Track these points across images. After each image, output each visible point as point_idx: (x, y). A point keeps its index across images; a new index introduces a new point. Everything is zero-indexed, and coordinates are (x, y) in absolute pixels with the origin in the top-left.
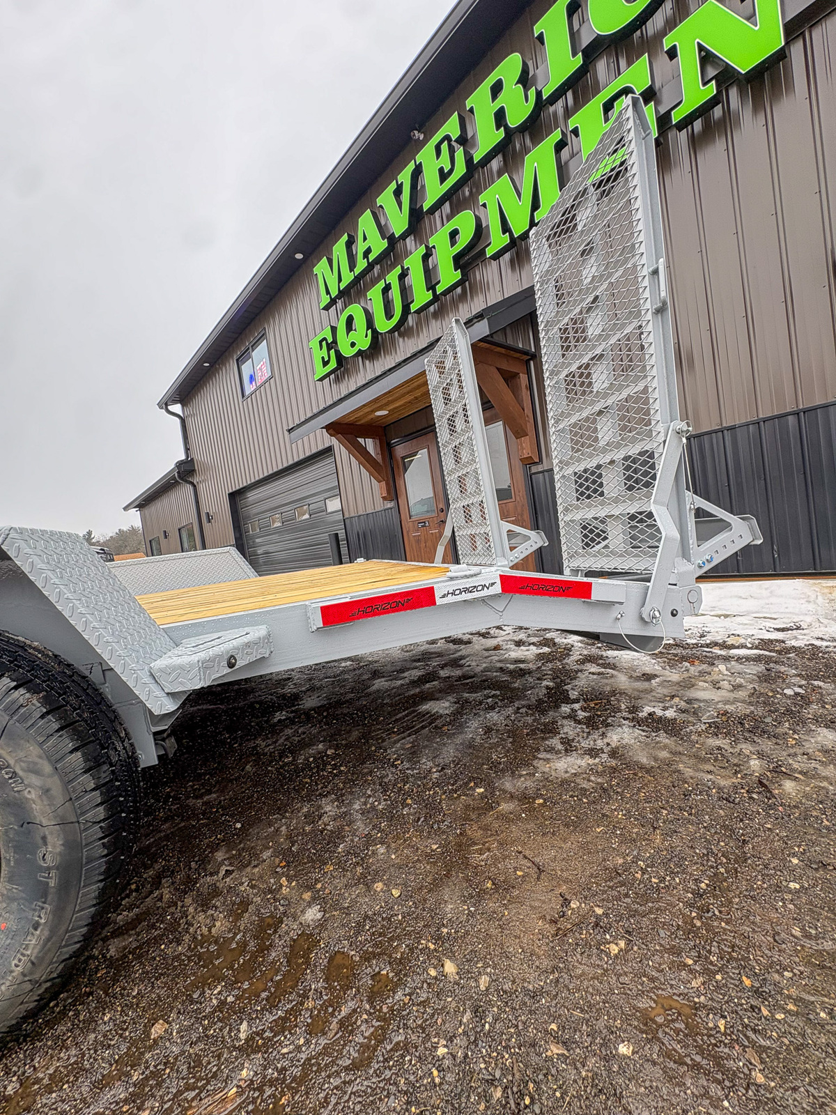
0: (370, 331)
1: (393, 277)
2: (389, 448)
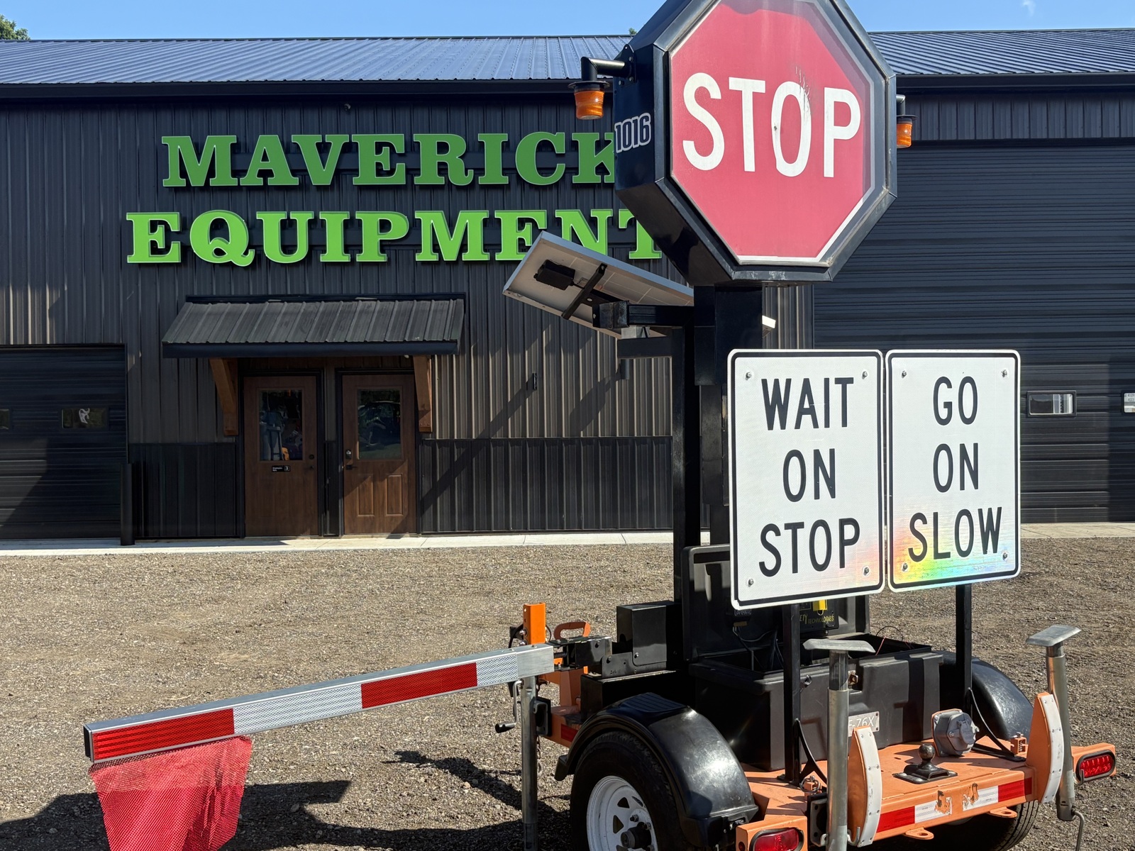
0: (252, 253)
1: (302, 219)
2: (242, 376)
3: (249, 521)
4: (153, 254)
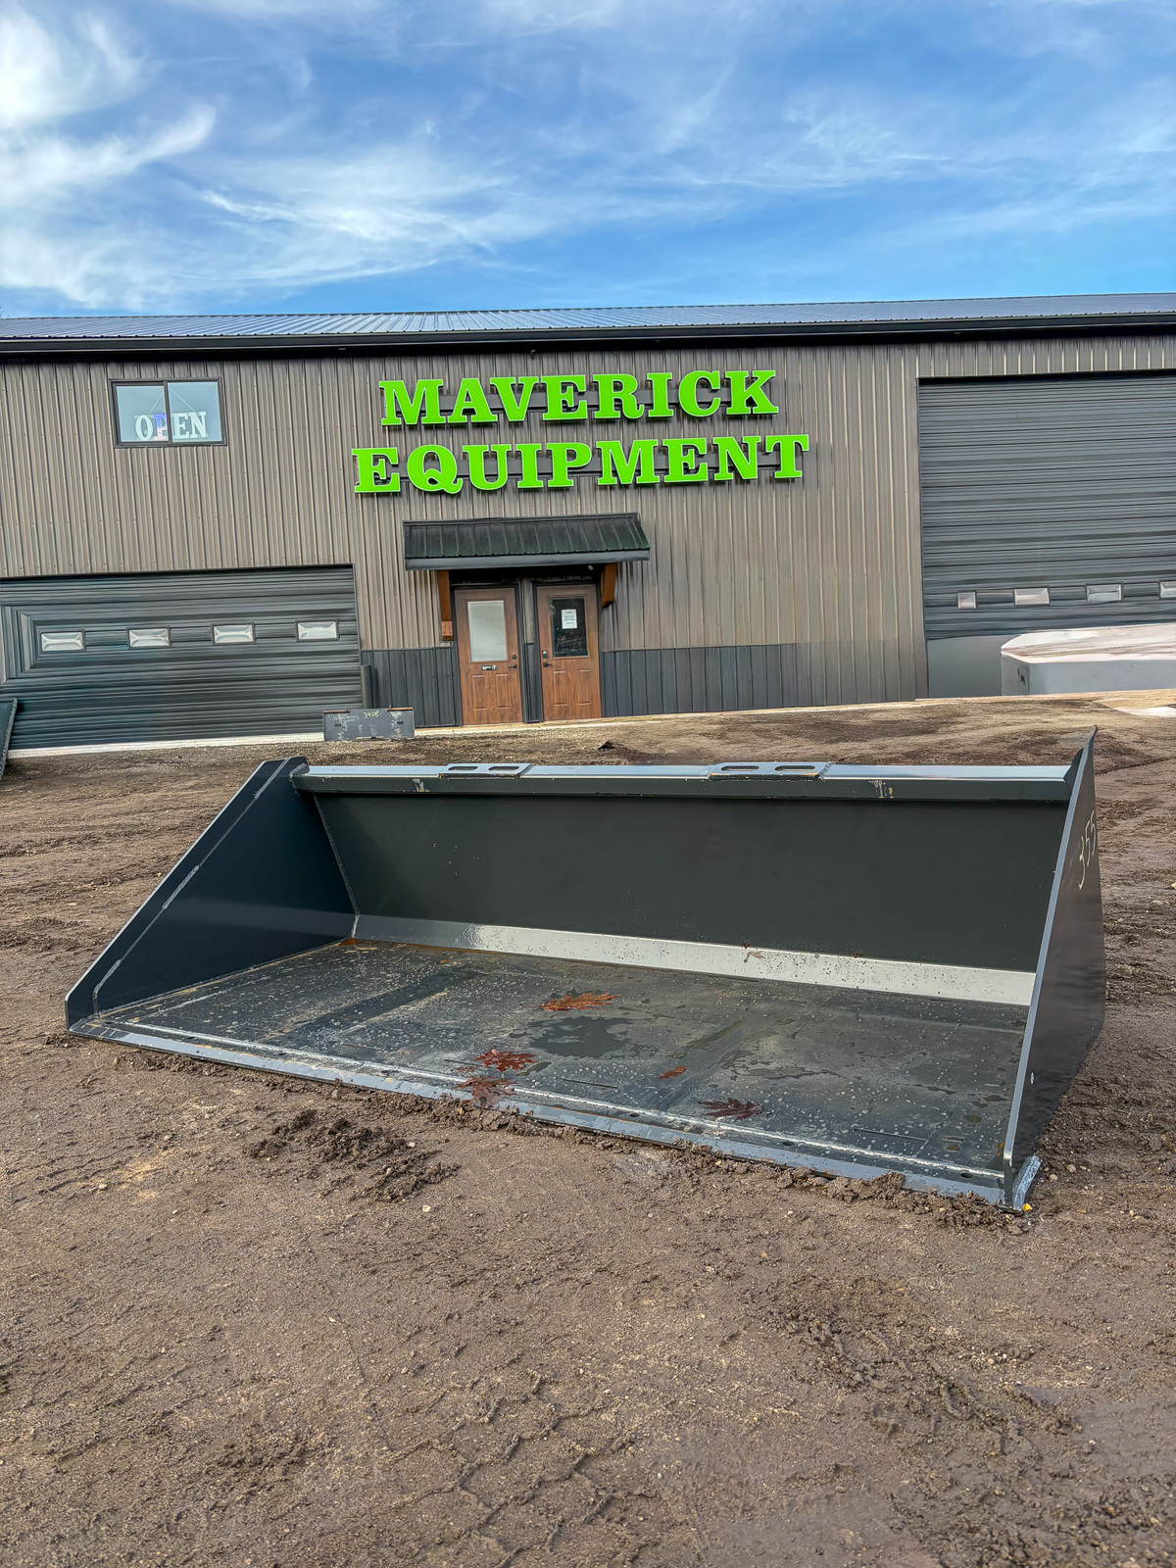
0: (460, 481)
1: (502, 449)
2: (452, 589)
3: (465, 712)
4: (376, 484)
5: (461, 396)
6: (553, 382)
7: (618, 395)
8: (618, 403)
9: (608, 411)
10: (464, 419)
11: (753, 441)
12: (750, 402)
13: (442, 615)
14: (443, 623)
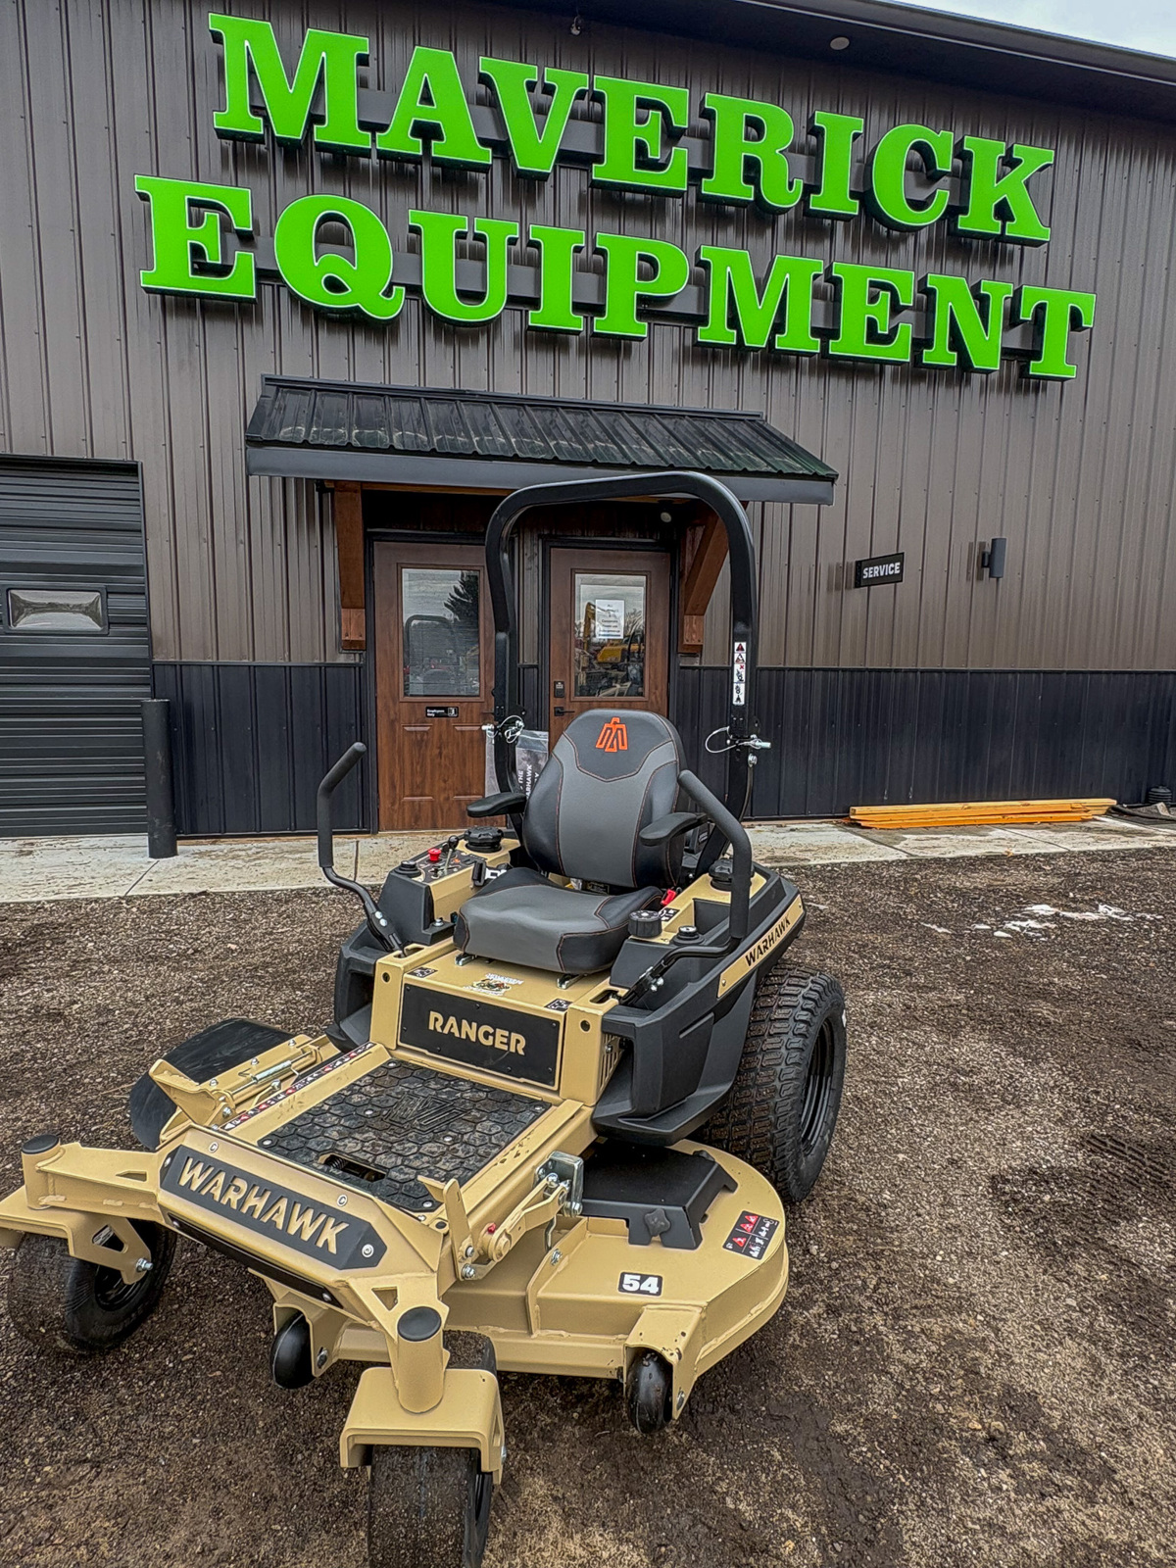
0: (399, 294)
1: (499, 231)
2: (369, 540)
3: (385, 804)
4: (195, 272)
5: (410, 90)
6: (621, 92)
7: (754, 149)
8: (752, 170)
9: (728, 183)
10: (415, 147)
11: (998, 292)
12: (1003, 212)
13: (343, 593)
14: (344, 613)
